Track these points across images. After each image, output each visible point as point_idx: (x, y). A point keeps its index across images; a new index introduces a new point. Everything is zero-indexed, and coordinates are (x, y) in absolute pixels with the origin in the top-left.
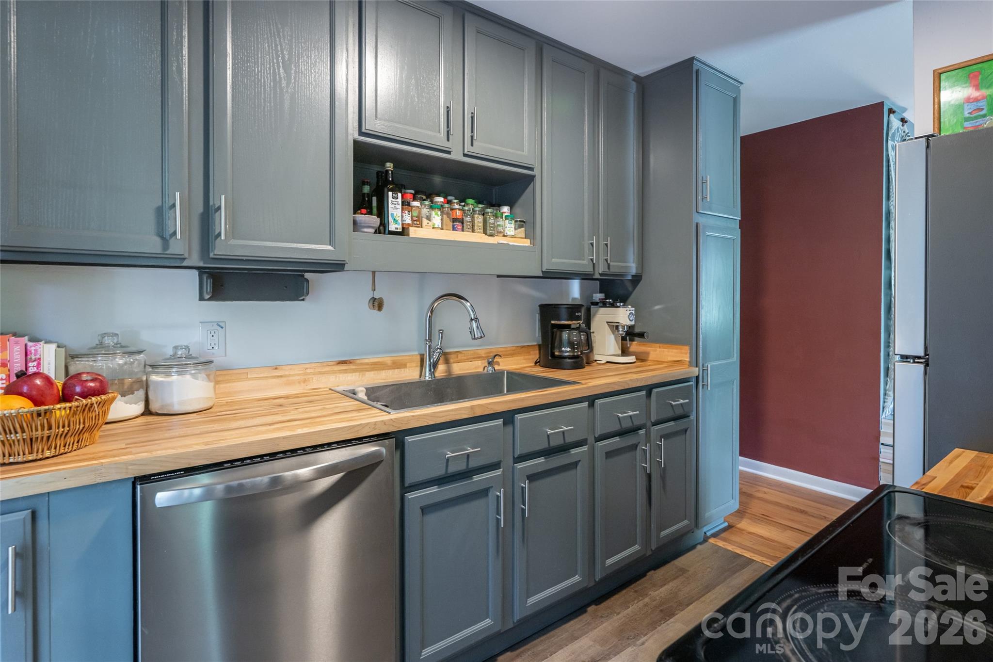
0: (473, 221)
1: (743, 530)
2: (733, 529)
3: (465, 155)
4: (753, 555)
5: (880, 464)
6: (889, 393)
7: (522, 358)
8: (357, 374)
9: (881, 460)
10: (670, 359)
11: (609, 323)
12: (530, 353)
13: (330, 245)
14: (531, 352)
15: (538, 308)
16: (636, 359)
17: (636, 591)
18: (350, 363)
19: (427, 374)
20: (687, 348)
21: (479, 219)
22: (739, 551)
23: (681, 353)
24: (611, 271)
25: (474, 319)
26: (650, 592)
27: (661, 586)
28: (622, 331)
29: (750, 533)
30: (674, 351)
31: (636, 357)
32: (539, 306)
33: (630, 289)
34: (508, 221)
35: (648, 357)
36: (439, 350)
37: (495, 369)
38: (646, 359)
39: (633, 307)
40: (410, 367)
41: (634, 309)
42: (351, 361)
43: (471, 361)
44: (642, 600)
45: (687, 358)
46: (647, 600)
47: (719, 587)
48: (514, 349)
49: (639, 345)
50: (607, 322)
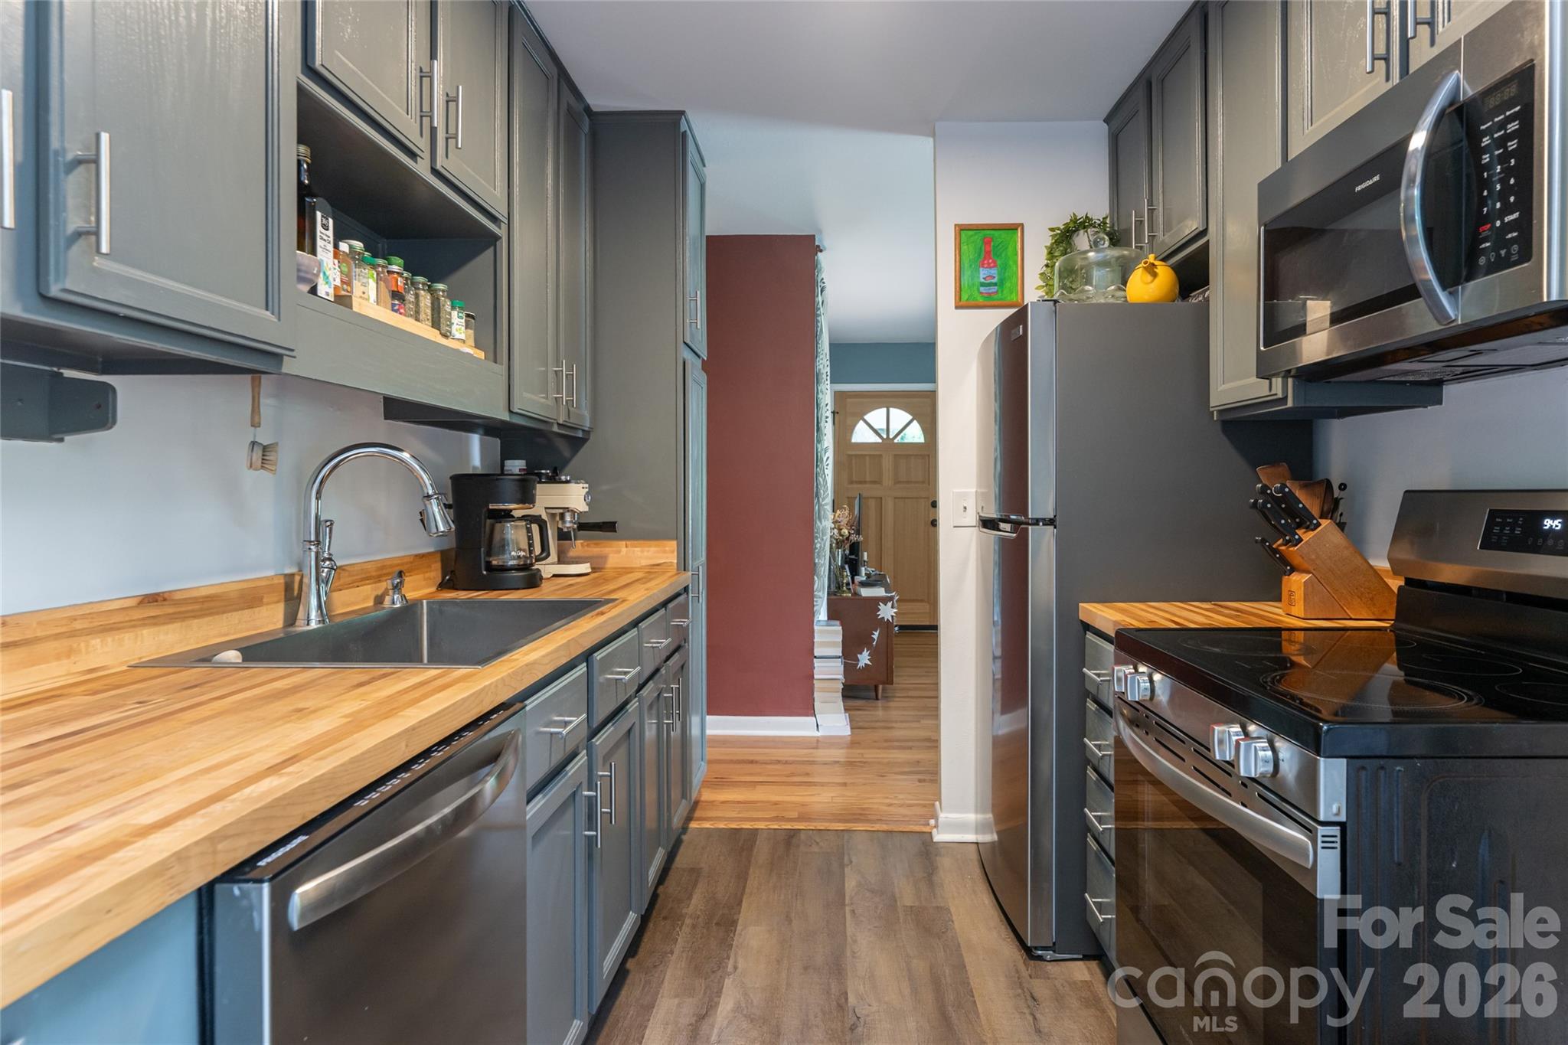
0: (417, 304)
1: (713, 801)
2: (700, 803)
3: (435, 172)
4: (752, 823)
5: (815, 682)
6: (820, 594)
7: (420, 576)
8: (177, 625)
9: (816, 677)
10: (644, 562)
11: (548, 510)
12: (430, 566)
13: (267, 310)
14: (433, 566)
15: (450, 481)
16: (592, 568)
17: (665, 918)
18: (165, 600)
19: (314, 615)
20: (674, 543)
21: (426, 300)
22: (734, 826)
23: (665, 552)
24: (571, 421)
25: (432, 496)
26: (683, 911)
27: (690, 898)
28: (571, 522)
29: (723, 802)
30: (653, 549)
31: (591, 564)
32: (451, 478)
33: (567, 453)
34: (456, 312)
35: (605, 563)
36: (328, 563)
37: (407, 598)
38: (601, 566)
39: (586, 483)
40: (268, 604)
41: (587, 485)
42: (166, 596)
43: (358, 586)
44: (682, 925)
45: (673, 559)
46: (688, 921)
47: (751, 870)
48: (412, 560)
49: (588, 545)
50: (546, 508)
